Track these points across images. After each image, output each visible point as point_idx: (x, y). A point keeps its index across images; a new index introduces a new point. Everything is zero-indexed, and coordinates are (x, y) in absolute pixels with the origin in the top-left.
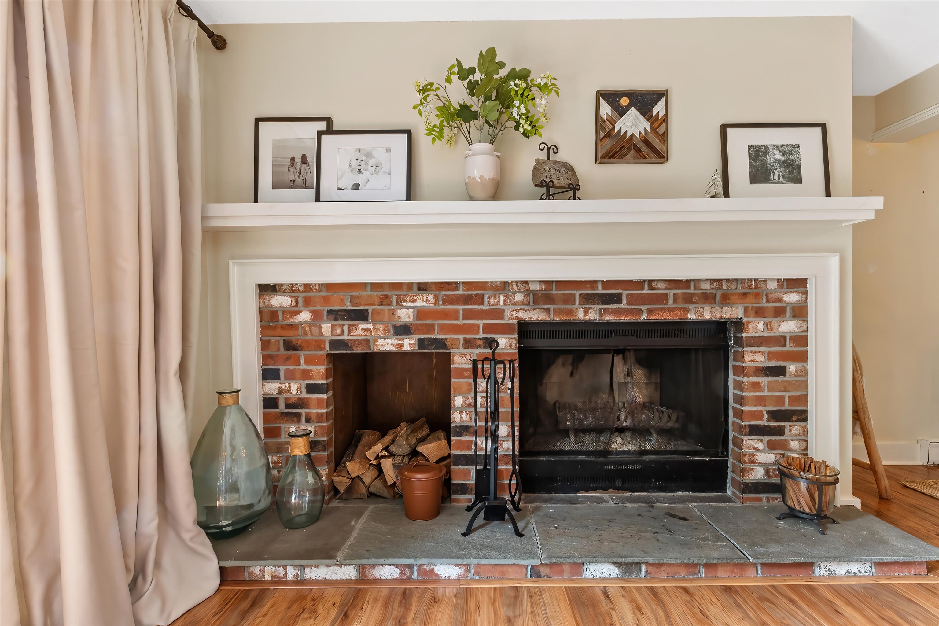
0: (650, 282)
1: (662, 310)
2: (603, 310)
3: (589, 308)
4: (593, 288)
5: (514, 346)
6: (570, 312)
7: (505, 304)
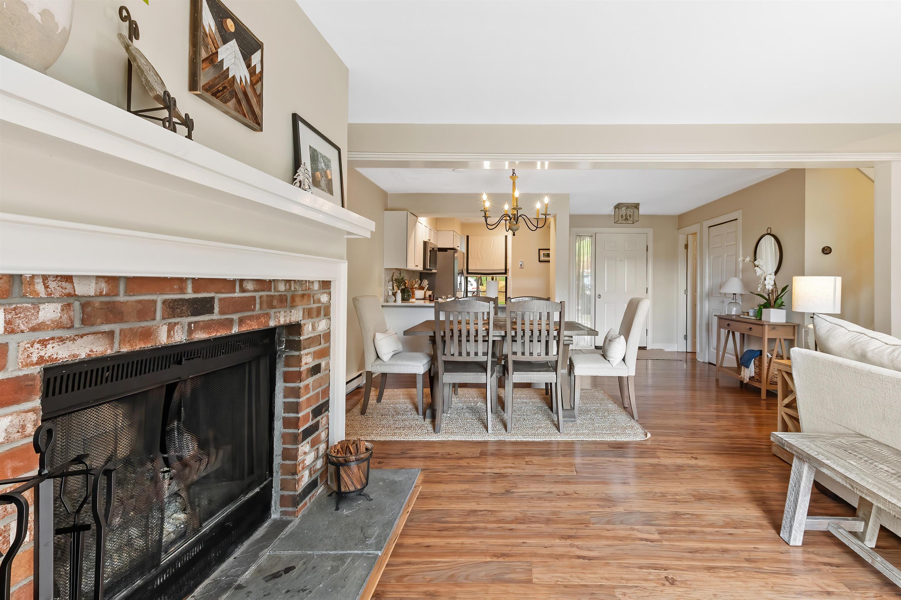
0: (241, 281)
1: (250, 318)
2: (193, 325)
3: (176, 324)
4: (181, 290)
5: (29, 429)
6: (147, 334)
7: (10, 330)
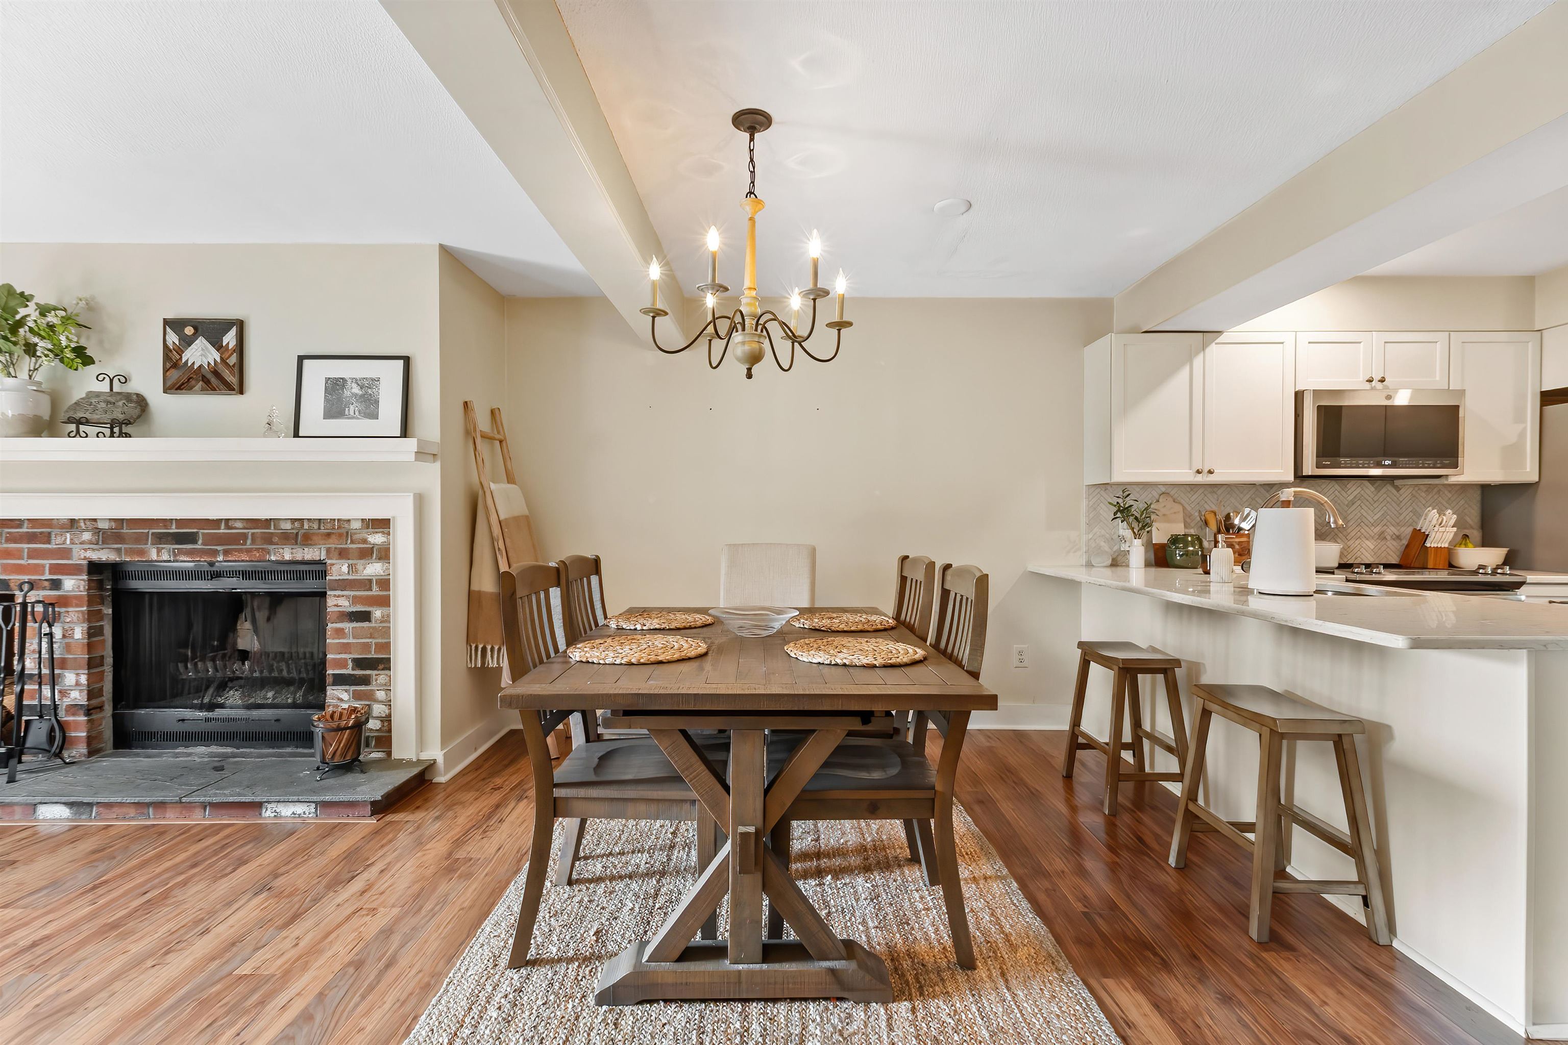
0: (227, 520)
1: (240, 551)
3: (163, 548)
4: (166, 527)
5: (82, 589)
6: (142, 552)
7: (72, 543)
